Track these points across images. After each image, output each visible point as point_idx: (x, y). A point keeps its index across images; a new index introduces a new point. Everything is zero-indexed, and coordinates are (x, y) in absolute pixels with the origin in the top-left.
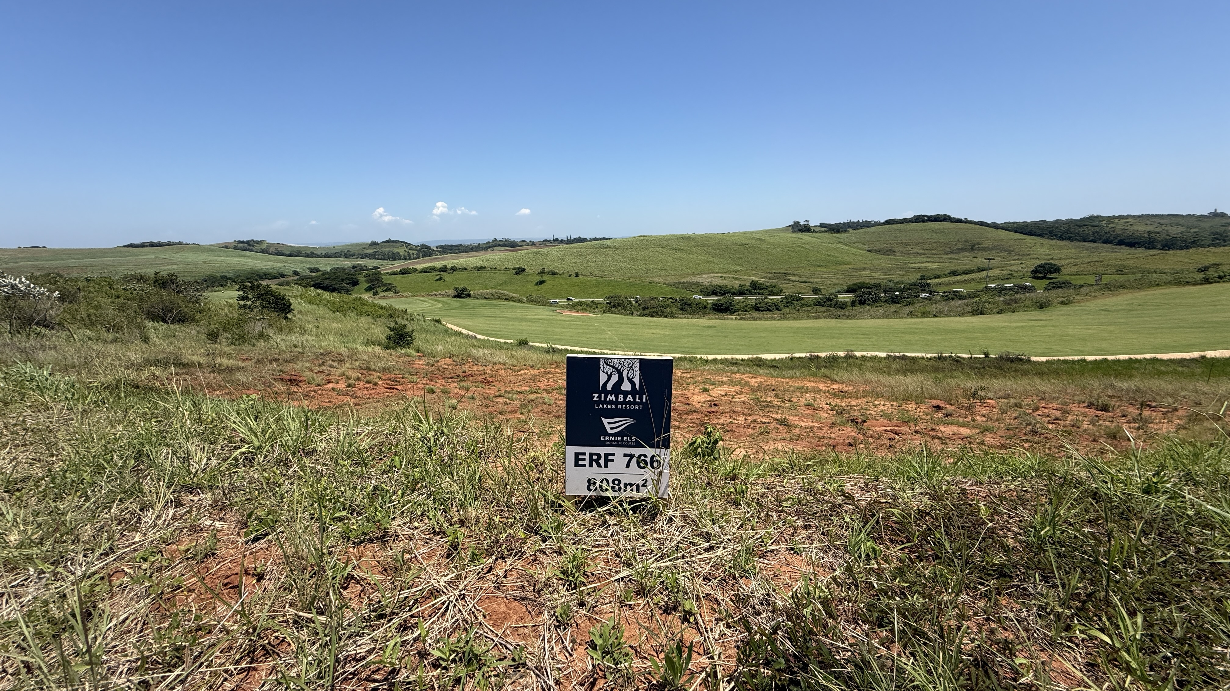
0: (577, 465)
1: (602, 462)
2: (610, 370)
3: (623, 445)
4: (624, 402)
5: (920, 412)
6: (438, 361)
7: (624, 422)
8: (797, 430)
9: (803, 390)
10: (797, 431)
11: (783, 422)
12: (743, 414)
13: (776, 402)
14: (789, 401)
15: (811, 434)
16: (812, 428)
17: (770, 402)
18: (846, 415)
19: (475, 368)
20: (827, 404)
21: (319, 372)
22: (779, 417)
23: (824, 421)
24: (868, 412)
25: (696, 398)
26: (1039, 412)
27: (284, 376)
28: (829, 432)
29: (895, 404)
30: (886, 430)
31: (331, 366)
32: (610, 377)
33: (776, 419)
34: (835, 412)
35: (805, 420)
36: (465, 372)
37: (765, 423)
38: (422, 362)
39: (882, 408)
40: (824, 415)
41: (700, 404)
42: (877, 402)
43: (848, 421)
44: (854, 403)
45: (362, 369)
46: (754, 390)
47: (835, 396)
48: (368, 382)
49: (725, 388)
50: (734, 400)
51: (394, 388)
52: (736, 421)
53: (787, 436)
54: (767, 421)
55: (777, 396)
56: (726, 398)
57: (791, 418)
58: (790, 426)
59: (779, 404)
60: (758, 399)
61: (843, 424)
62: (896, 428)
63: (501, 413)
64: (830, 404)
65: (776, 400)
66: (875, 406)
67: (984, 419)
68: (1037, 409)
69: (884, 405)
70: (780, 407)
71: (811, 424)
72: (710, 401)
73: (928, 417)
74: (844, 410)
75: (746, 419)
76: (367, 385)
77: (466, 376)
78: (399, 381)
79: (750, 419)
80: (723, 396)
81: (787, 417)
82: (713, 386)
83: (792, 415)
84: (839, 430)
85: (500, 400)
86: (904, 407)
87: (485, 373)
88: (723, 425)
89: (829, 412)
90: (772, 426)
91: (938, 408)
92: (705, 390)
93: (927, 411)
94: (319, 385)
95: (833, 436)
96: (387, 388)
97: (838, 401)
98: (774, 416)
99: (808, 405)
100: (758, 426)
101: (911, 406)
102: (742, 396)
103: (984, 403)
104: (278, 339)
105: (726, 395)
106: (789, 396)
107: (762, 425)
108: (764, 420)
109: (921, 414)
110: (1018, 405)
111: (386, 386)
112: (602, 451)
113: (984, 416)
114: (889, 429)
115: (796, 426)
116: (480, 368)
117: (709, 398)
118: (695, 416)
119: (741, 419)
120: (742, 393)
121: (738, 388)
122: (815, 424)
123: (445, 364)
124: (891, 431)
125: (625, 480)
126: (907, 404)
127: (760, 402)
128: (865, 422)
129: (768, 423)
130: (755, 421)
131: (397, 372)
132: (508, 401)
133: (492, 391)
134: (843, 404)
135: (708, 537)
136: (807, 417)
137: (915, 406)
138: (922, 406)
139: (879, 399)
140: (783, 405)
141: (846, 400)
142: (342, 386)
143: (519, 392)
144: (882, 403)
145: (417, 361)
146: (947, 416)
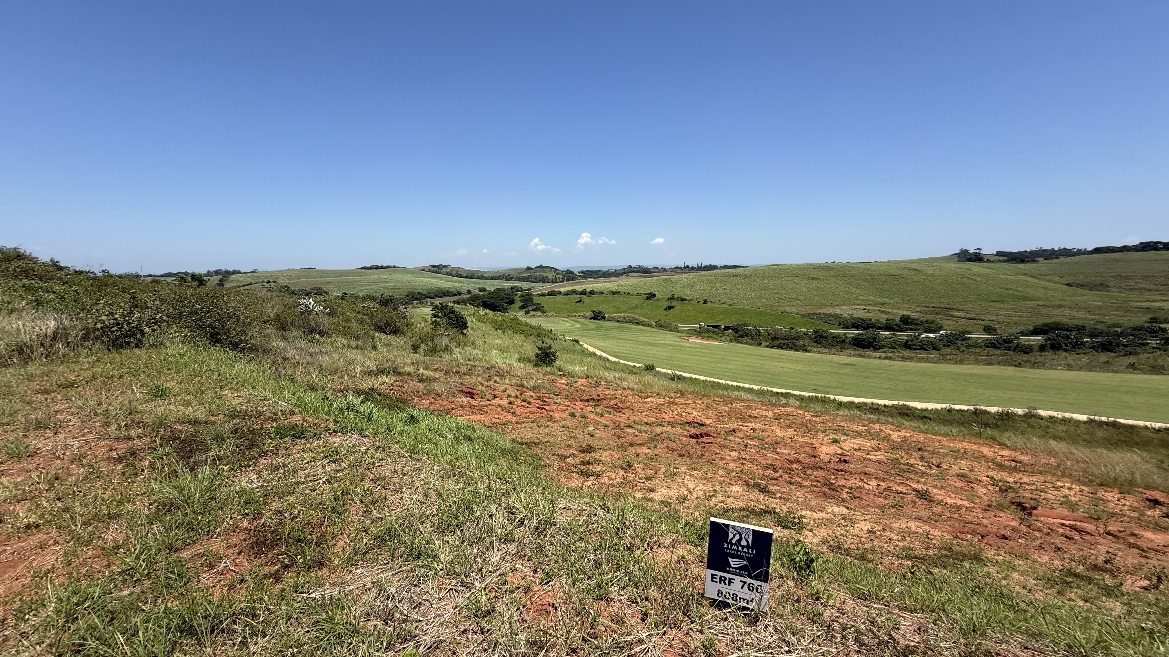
5: (1124, 505)
6: (576, 382)
8: (940, 507)
9: (959, 455)
10: (939, 509)
11: (924, 495)
12: (876, 478)
13: (920, 466)
14: (938, 466)
15: (956, 516)
16: (959, 508)
18: (1013, 495)
19: (607, 392)
20: (987, 476)
21: (488, 386)
22: (919, 487)
23: (978, 501)
24: (1043, 495)
25: (824, 449)
27: (465, 389)
28: (981, 516)
29: (1086, 489)
30: (1063, 524)
31: (495, 382)
33: (915, 490)
34: (997, 489)
35: (953, 495)
36: (598, 396)
37: (901, 493)
38: (563, 381)
39: (1066, 492)
40: (981, 491)
41: (828, 456)
42: (1059, 484)
43: (1013, 503)
44: (1026, 480)
45: (517, 386)
46: (896, 447)
47: (1001, 467)
48: (524, 401)
49: (859, 441)
50: (868, 457)
51: (543, 408)
52: (866, 486)
53: (924, 514)
54: (904, 491)
55: (922, 458)
56: (859, 454)
57: (935, 491)
58: (930, 501)
59: (923, 469)
60: (897, 459)
61: (1001, 508)
62: (1078, 524)
63: (631, 445)
64: (992, 478)
65: (921, 464)
66: (1055, 488)
69: (1070, 489)
70: (923, 473)
71: (960, 502)
72: (840, 455)
73: (1135, 514)
74: (1011, 488)
75: (878, 485)
76: (523, 403)
77: (598, 401)
78: (546, 402)
79: (884, 485)
80: (856, 450)
81: (930, 489)
82: (845, 437)
83: (936, 487)
84: (995, 516)
85: (629, 430)
86: (1099, 495)
87: (616, 398)
88: (851, 488)
89: (990, 487)
90: (908, 498)
91: (1156, 503)
92: (836, 441)
93: (1136, 505)
94: (489, 400)
95: (985, 521)
96: (538, 408)
97: (1004, 474)
98: (913, 485)
99: (961, 476)
100: (892, 495)
101: (1111, 496)
102: (879, 453)
104: (457, 350)
105: (860, 449)
106: (938, 461)
107: (897, 495)
108: (900, 489)
109: (1126, 508)
111: (537, 405)
114: (1067, 523)
115: (940, 503)
116: (612, 392)
117: (840, 451)
118: (820, 473)
119: (874, 483)
120: (878, 449)
121: (875, 443)
122: (966, 503)
123: (582, 385)
124: (1071, 527)
127: (900, 464)
128: (1035, 508)
129: (905, 494)
130: (889, 488)
131: (544, 391)
132: (637, 433)
133: (622, 418)
134: (1011, 480)
136: (957, 491)
137: (1117, 496)
139: (1065, 480)
140: (928, 471)
141: (1016, 474)
142: (505, 402)
143: (647, 424)
144: (1068, 485)
145: (559, 380)
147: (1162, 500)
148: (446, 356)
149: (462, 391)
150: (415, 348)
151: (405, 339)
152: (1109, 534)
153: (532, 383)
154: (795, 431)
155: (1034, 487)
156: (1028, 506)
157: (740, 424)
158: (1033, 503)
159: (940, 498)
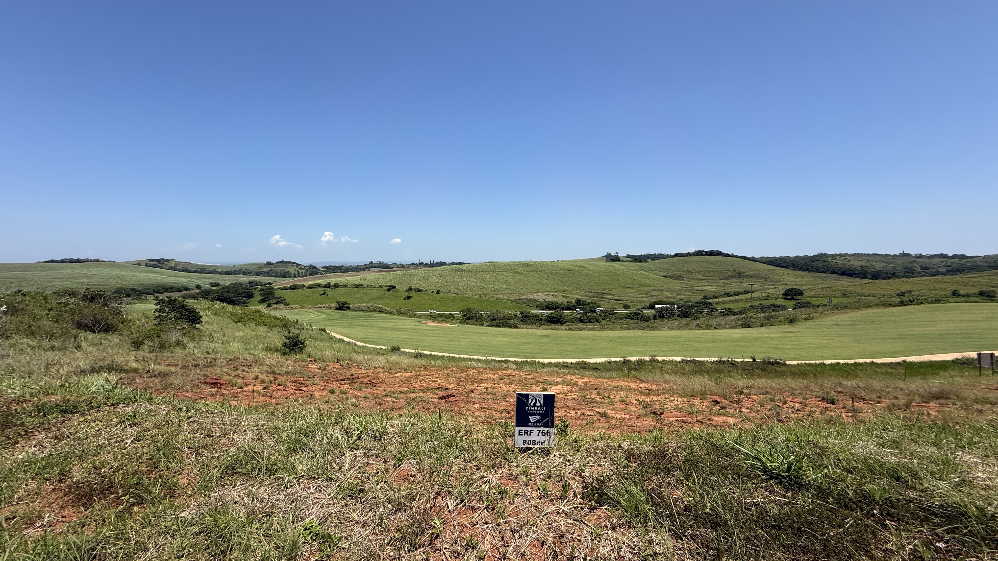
0: (519, 435)
1: (529, 433)
2: (532, 398)
3: (537, 426)
4: (537, 410)
5: (703, 406)
6: (328, 366)
7: (538, 418)
8: (614, 420)
10: (613, 422)
11: (604, 415)
12: (574, 409)
14: (608, 397)
15: (623, 424)
16: (624, 419)
17: (593, 399)
18: (650, 409)
19: (360, 372)
20: (636, 400)
21: (236, 376)
22: (600, 410)
23: (633, 414)
24: (665, 406)
26: (787, 405)
27: (208, 380)
29: (685, 399)
30: (677, 420)
31: (243, 371)
32: (532, 401)
33: (598, 413)
34: (642, 406)
36: (352, 375)
38: (314, 366)
39: (676, 402)
40: (634, 409)
42: (672, 398)
43: (651, 413)
44: (656, 399)
46: (582, 389)
47: (642, 393)
48: (279, 385)
49: (559, 387)
50: (566, 397)
51: (300, 390)
52: (569, 415)
53: (606, 425)
54: (592, 414)
55: (599, 394)
56: (561, 396)
57: (609, 411)
58: (608, 418)
59: (600, 400)
60: (585, 396)
61: (646, 416)
62: (684, 418)
63: (392, 410)
64: (638, 400)
65: (598, 397)
66: (671, 401)
67: (748, 410)
68: (785, 403)
69: (677, 400)
71: (624, 416)
73: (709, 410)
74: (649, 405)
75: (576, 413)
76: (279, 387)
77: (353, 380)
78: (304, 384)
81: (607, 411)
82: (550, 386)
83: (609, 409)
84: (644, 420)
85: (388, 399)
87: (368, 376)
89: (637, 406)
90: (596, 417)
91: (716, 402)
93: (708, 405)
94: (241, 388)
95: (639, 425)
96: (295, 390)
97: (644, 397)
98: (596, 410)
99: (622, 401)
100: (586, 418)
101: (697, 401)
102: (573, 394)
103: (750, 398)
105: (560, 393)
106: (608, 394)
107: (588, 417)
108: (589, 413)
109: (704, 407)
110: (772, 400)
111: (294, 388)
112: (529, 429)
113: (748, 408)
115: (613, 418)
116: (364, 372)
119: (573, 412)
120: (571, 391)
121: (569, 387)
122: (627, 416)
123: (334, 368)
124: (681, 421)
125: (537, 440)
126: (694, 399)
127: (586, 399)
128: (662, 413)
130: (583, 414)
131: (298, 376)
132: (395, 400)
133: (379, 391)
134: (648, 400)
135: (569, 461)
136: (622, 410)
137: (700, 401)
138: (705, 401)
139: (674, 396)
140: (603, 401)
141: (650, 396)
142: (259, 388)
143: (402, 392)
144: (676, 399)
145: (310, 365)
146: (722, 409)
147: (719, 400)
148: (179, 351)
149: (206, 383)
150: (137, 345)
151: (120, 337)
152: (698, 421)
153: (284, 369)
154: (516, 385)
155: (659, 403)
156: (659, 413)
157: (476, 385)
158: (661, 411)
159: (613, 415)
